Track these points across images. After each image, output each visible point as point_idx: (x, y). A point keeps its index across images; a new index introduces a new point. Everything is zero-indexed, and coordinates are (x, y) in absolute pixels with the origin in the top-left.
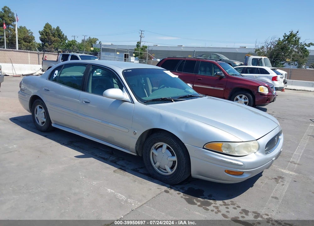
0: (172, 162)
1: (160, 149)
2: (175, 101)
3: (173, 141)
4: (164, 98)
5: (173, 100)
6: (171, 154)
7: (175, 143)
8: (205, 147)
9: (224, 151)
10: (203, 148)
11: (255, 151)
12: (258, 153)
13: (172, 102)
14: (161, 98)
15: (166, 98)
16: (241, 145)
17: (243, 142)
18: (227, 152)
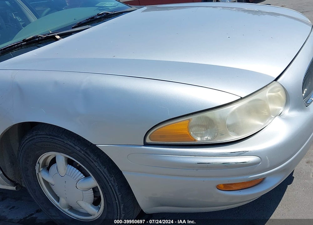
0: (91, 191)
1: (53, 168)
2: (63, 36)
3: (71, 144)
4: (34, 38)
5: (58, 37)
6: (82, 173)
7: (77, 147)
8: (148, 141)
9: (199, 139)
10: (146, 144)
11: (281, 108)
12: (287, 112)
13: (57, 40)
14: (24, 41)
15: (37, 37)
16: (239, 109)
17: (242, 98)
18: (207, 138)
